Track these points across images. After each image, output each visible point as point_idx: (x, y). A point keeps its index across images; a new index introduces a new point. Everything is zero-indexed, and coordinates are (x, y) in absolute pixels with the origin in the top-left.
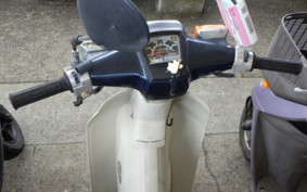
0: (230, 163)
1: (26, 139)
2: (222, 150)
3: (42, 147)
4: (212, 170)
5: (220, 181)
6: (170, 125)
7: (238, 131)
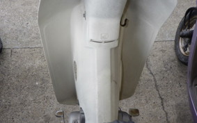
0: (165, 64)
1: (4, 44)
2: (160, 54)
3: (18, 50)
4: (151, 69)
5: (157, 78)
6: (123, 26)
7: (174, 39)
